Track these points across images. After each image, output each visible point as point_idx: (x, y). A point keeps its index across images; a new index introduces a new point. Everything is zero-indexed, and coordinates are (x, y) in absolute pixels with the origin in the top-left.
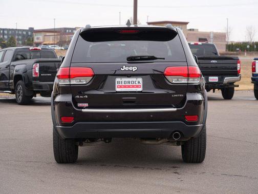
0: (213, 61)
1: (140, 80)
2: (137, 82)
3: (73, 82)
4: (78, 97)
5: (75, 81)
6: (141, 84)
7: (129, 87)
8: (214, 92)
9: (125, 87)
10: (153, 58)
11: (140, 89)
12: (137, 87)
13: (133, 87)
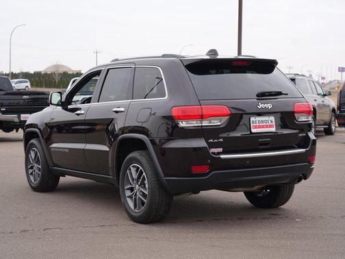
0: (25, 97)
1: (272, 118)
2: (270, 122)
3: (205, 123)
4: (212, 141)
5: (207, 122)
6: (274, 124)
7: (263, 127)
8: (17, 131)
9: (259, 127)
10: (280, 93)
11: (273, 130)
12: (271, 126)
13: (267, 127)
